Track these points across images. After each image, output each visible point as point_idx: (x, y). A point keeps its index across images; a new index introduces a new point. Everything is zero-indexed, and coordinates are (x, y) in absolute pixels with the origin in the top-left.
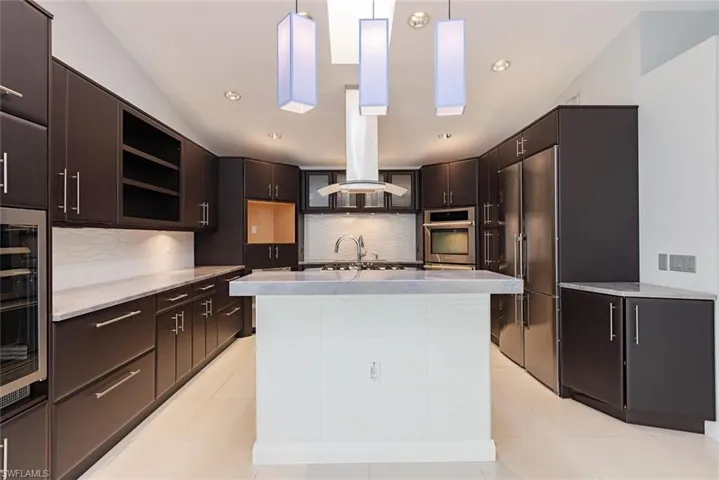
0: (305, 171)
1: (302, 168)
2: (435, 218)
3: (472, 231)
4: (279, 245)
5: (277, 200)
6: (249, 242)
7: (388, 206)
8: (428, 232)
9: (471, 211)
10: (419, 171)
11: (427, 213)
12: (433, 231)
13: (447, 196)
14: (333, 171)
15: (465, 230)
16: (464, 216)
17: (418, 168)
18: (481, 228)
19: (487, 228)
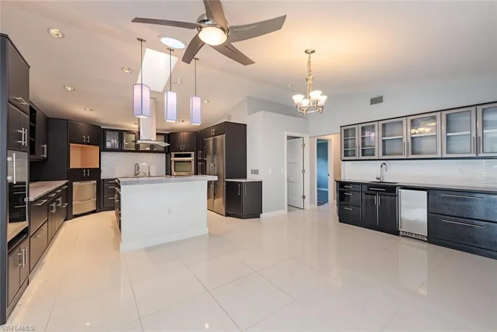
0: (104, 129)
1: (102, 127)
2: (176, 156)
3: (193, 162)
4: (90, 169)
5: (88, 144)
6: (71, 167)
7: (153, 150)
8: (173, 163)
9: (193, 153)
10: (168, 134)
11: (173, 154)
12: (175, 162)
13: (182, 146)
14: (121, 131)
15: (190, 162)
16: (189, 156)
17: (168, 132)
18: (197, 161)
19: (200, 161)
